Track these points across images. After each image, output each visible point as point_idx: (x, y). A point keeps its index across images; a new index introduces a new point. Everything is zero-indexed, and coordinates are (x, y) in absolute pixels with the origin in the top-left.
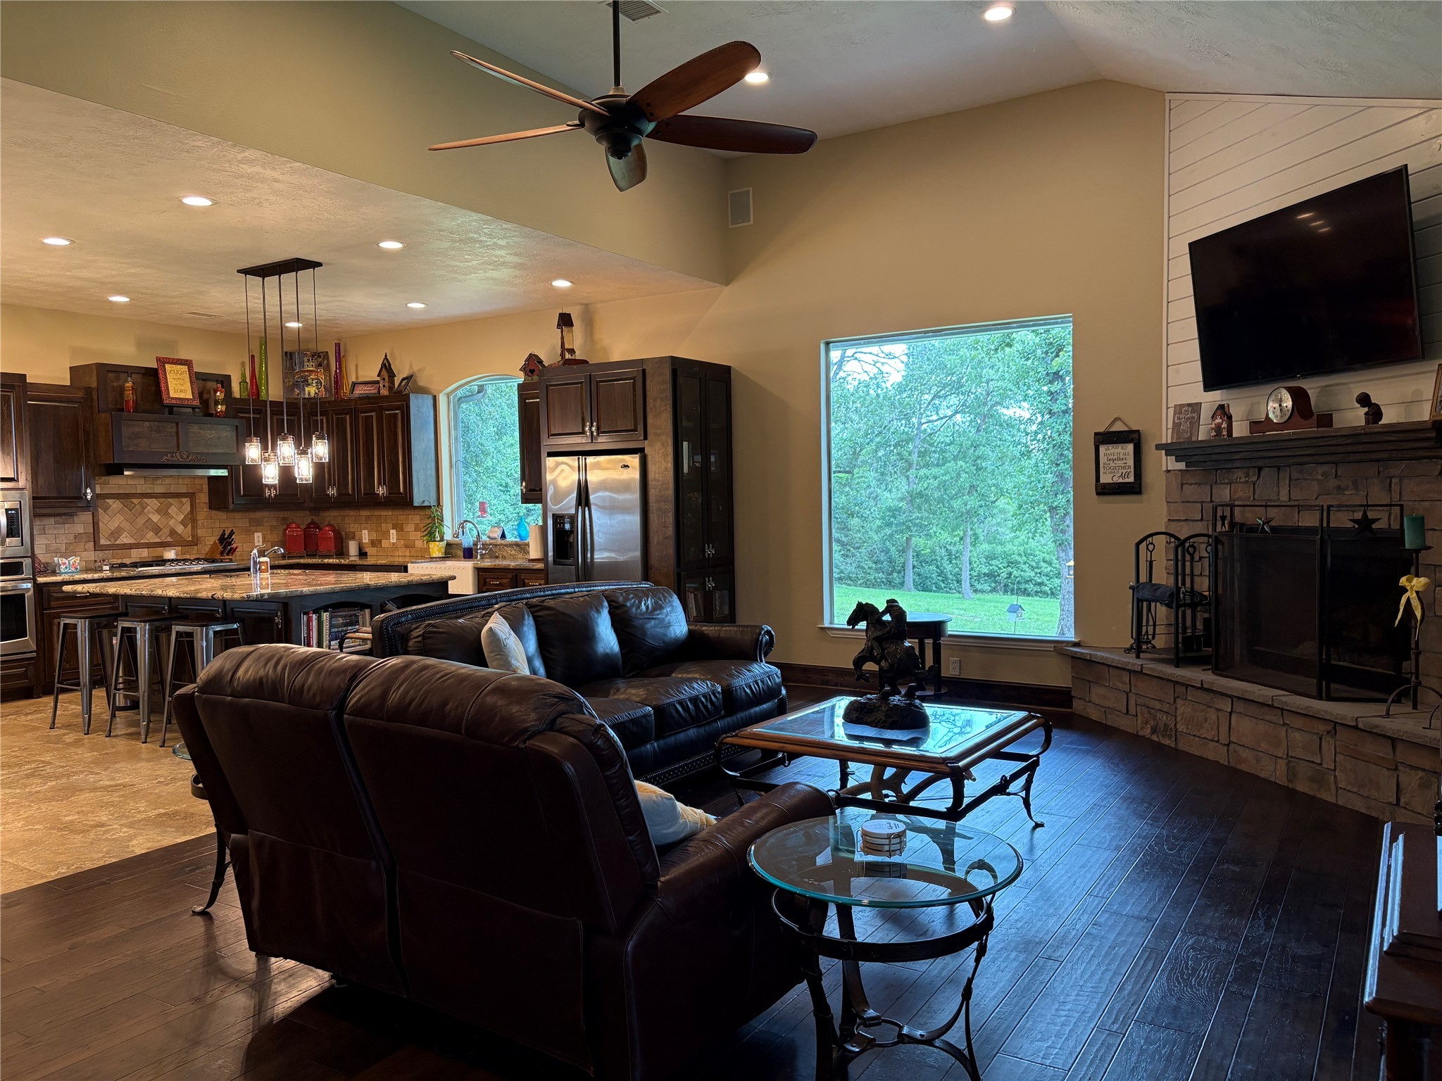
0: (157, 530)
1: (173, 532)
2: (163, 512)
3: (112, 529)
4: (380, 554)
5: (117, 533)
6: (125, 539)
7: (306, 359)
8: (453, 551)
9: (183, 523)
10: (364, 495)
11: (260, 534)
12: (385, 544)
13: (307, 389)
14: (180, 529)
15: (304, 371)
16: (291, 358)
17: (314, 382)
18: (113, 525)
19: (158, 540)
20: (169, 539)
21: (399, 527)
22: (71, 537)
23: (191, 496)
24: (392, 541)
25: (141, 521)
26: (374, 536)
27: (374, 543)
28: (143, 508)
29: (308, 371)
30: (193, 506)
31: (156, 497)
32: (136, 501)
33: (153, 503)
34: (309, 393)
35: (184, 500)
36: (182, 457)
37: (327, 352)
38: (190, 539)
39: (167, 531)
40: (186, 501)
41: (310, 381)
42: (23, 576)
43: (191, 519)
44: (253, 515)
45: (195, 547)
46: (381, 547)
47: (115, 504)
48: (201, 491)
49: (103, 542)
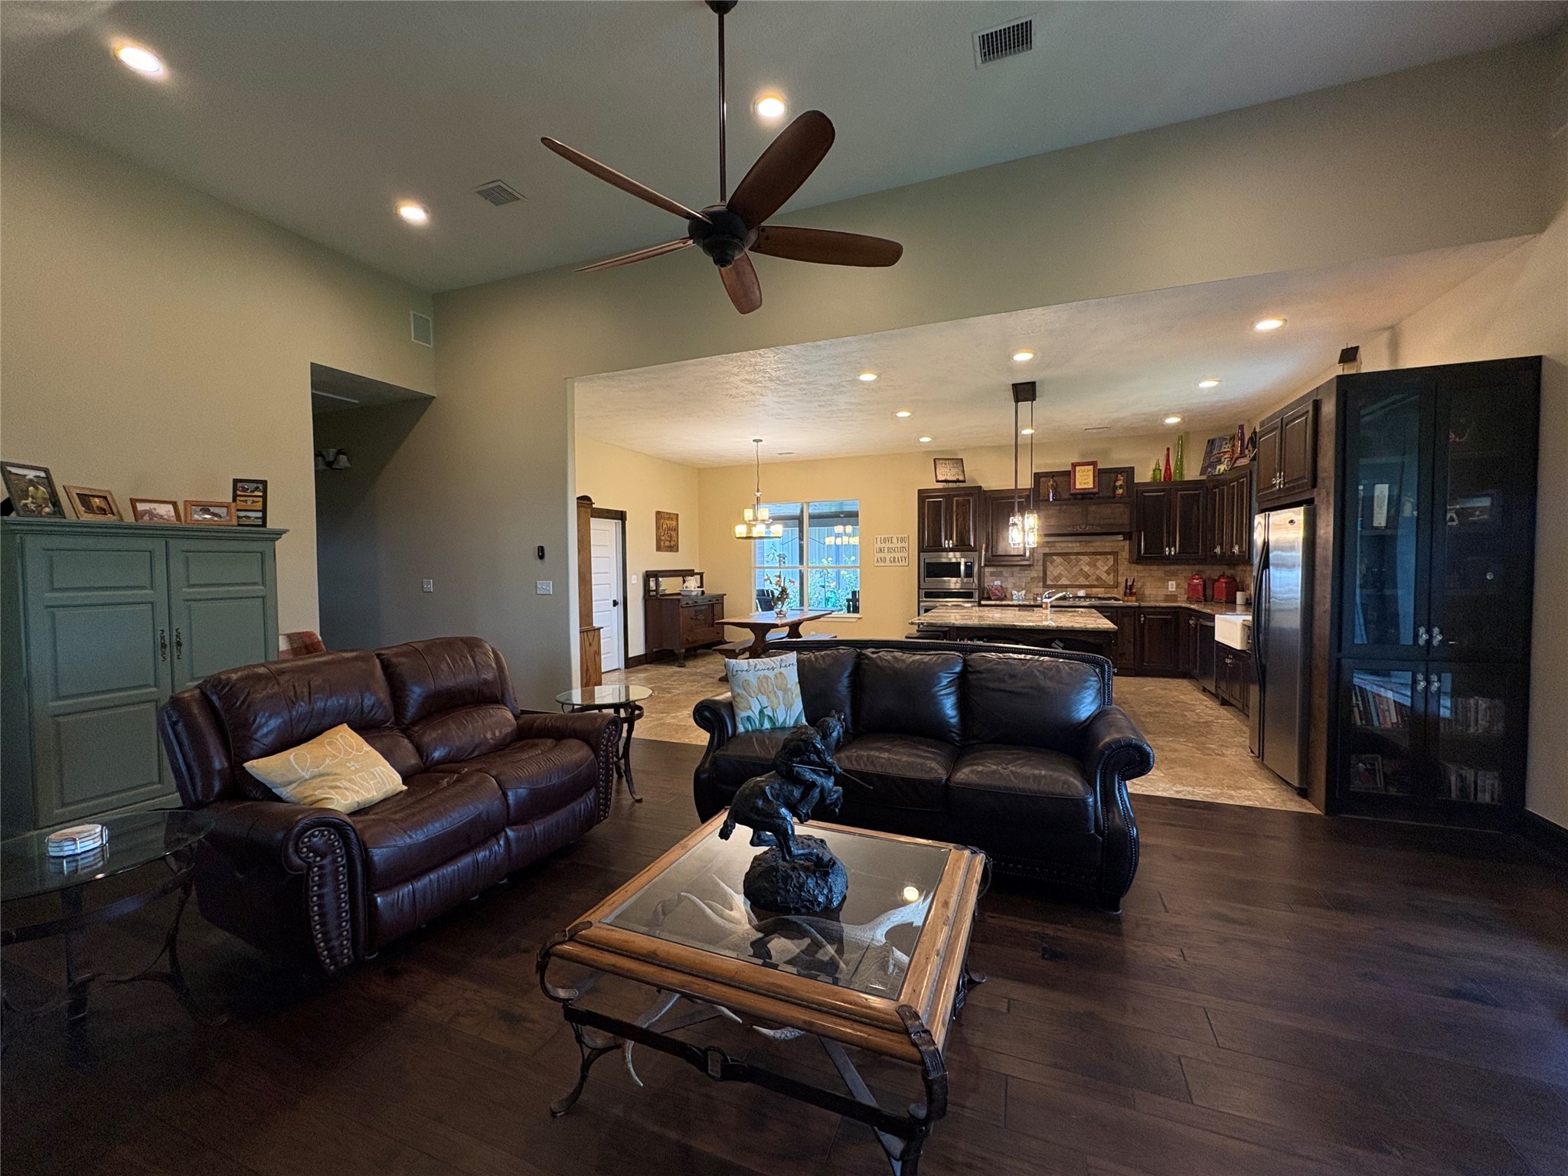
0: (1087, 576)
1: (1099, 578)
2: (1092, 565)
3: (1056, 575)
5: (1058, 578)
6: (1064, 581)
7: (1224, 443)
9: (1108, 573)
11: (1174, 583)
13: (1218, 467)
14: (1104, 576)
16: (1212, 444)
17: (1226, 460)
18: (1056, 573)
19: (1088, 583)
20: (1096, 583)
22: (1029, 579)
23: (1115, 554)
25: (1076, 570)
28: (1078, 562)
29: (1223, 452)
30: (1116, 561)
31: (1086, 555)
32: (1072, 557)
33: (1086, 559)
34: (1219, 471)
35: (1109, 556)
36: (1081, 528)
38: (1112, 583)
39: (1094, 577)
40: (1111, 559)
41: (1223, 460)
42: (973, 600)
43: (1114, 570)
44: (1168, 568)
45: (1116, 589)
47: (1058, 560)
48: (1123, 550)
49: (1049, 582)
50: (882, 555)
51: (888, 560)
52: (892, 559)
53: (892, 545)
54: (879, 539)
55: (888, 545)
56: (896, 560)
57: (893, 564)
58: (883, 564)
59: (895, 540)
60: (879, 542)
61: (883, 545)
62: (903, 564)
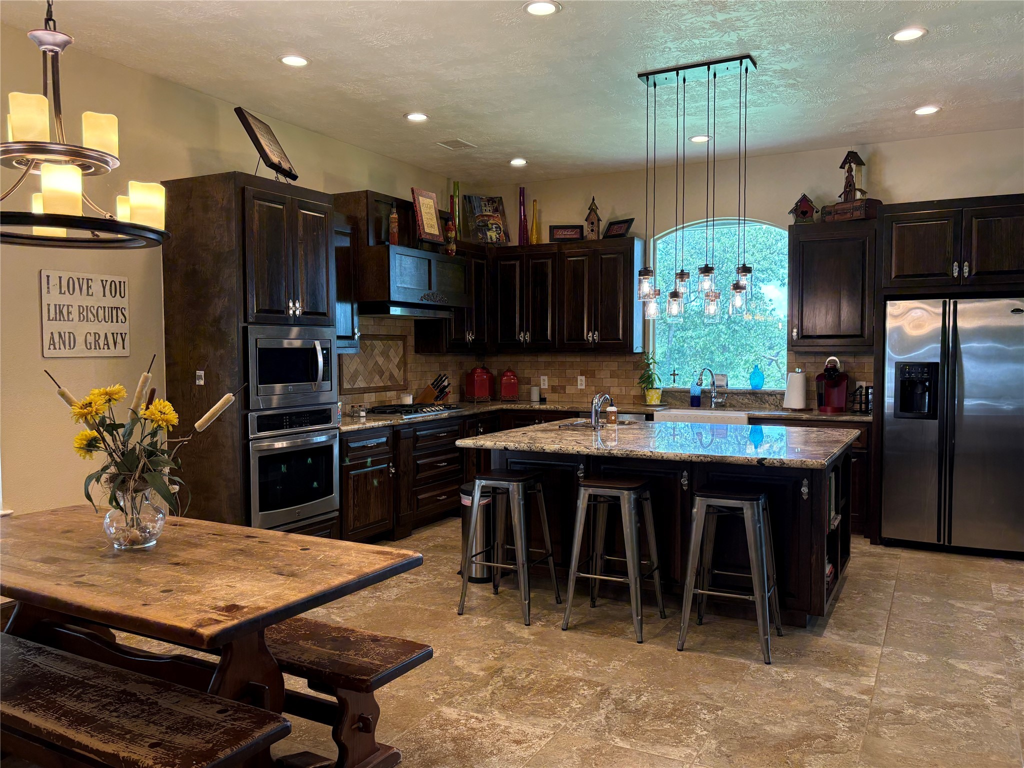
0: (381, 373)
1: (391, 376)
3: (351, 372)
4: (563, 400)
5: (355, 376)
6: (362, 384)
7: (483, 203)
8: (670, 400)
9: (398, 366)
10: (568, 340)
12: (570, 390)
13: (489, 234)
14: (396, 372)
15: (483, 216)
16: (470, 202)
17: (494, 226)
19: (382, 384)
20: (389, 383)
21: (590, 375)
23: (404, 338)
24: (579, 387)
25: (371, 364)
26: (556, 382)
27: (554, 389)
28: (373, 350)
29: (487, 216)
30: (405, 349)
33: (379, 345)
34: (491, 238)
35: (399, 342)
37: (501, 198)
38: (402, 383)
39: (388, 374)
40: (401, 342)
41: (490, 226)
43: (403, 363)
45: (405, 393)
46: (565, 393)
50: (64, 327)
51: (80, 340)
52: (91, 339)
53: (87, 302)
54: (54, 281)
55: (77, 300)
56: (102, 342)
57: (94, 353)
58: (65, 352)
59: (96, 287)
60: (55, 291)
61: (65, 300)
62: (119, 351)
